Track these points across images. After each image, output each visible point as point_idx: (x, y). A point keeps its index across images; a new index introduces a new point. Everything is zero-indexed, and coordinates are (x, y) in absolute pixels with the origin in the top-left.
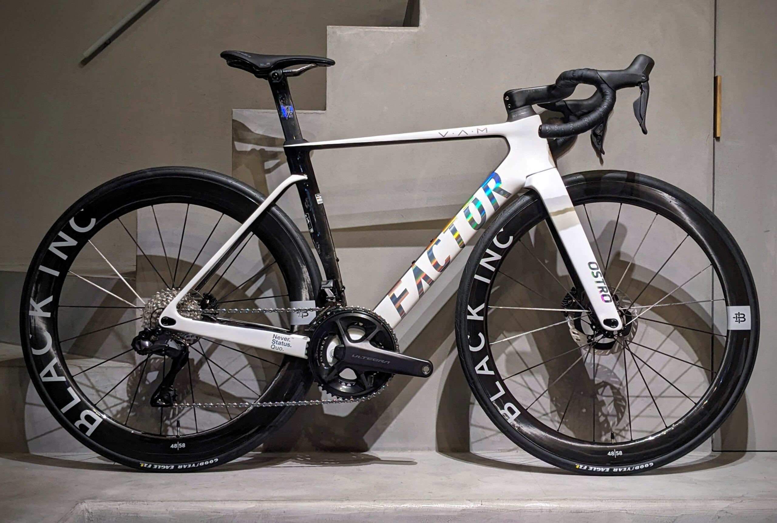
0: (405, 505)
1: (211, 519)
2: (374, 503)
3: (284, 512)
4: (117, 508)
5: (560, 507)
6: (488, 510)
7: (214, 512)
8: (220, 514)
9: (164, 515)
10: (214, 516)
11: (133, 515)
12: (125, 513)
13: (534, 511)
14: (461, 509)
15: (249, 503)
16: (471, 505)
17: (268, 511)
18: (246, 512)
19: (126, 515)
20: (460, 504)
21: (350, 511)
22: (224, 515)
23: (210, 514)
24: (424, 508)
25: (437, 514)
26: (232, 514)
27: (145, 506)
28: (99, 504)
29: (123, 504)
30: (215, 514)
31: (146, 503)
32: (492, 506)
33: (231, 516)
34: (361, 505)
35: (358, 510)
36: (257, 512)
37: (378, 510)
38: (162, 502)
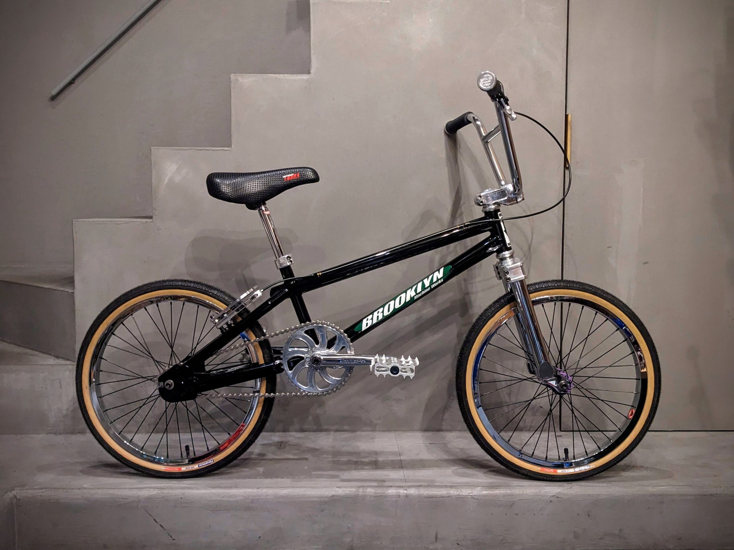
1: (120, 504)
2: (258, 490)
3: (181, 498)
5: (415, 493)
8: (127, 500)
9: (80, 501)
11: (54, 501)
13: (394, 496)
14: (331, 495)
15: (152, 490)
17: (168, 497)
18: (149, 499)
19: (48, 501)
20: (330, 491)
21: (236, 497)
22: (130, 501)
23: (118, 500)
25: (310, 500)
26: (137, 500)
27: (65, 493)
28: (26, 491)
29: (46, 491)
31: (65, 490)
32: (358, 493)
34: (246, 492)
35: (244, 497)
36: (158, 498)
37: (261, 496)
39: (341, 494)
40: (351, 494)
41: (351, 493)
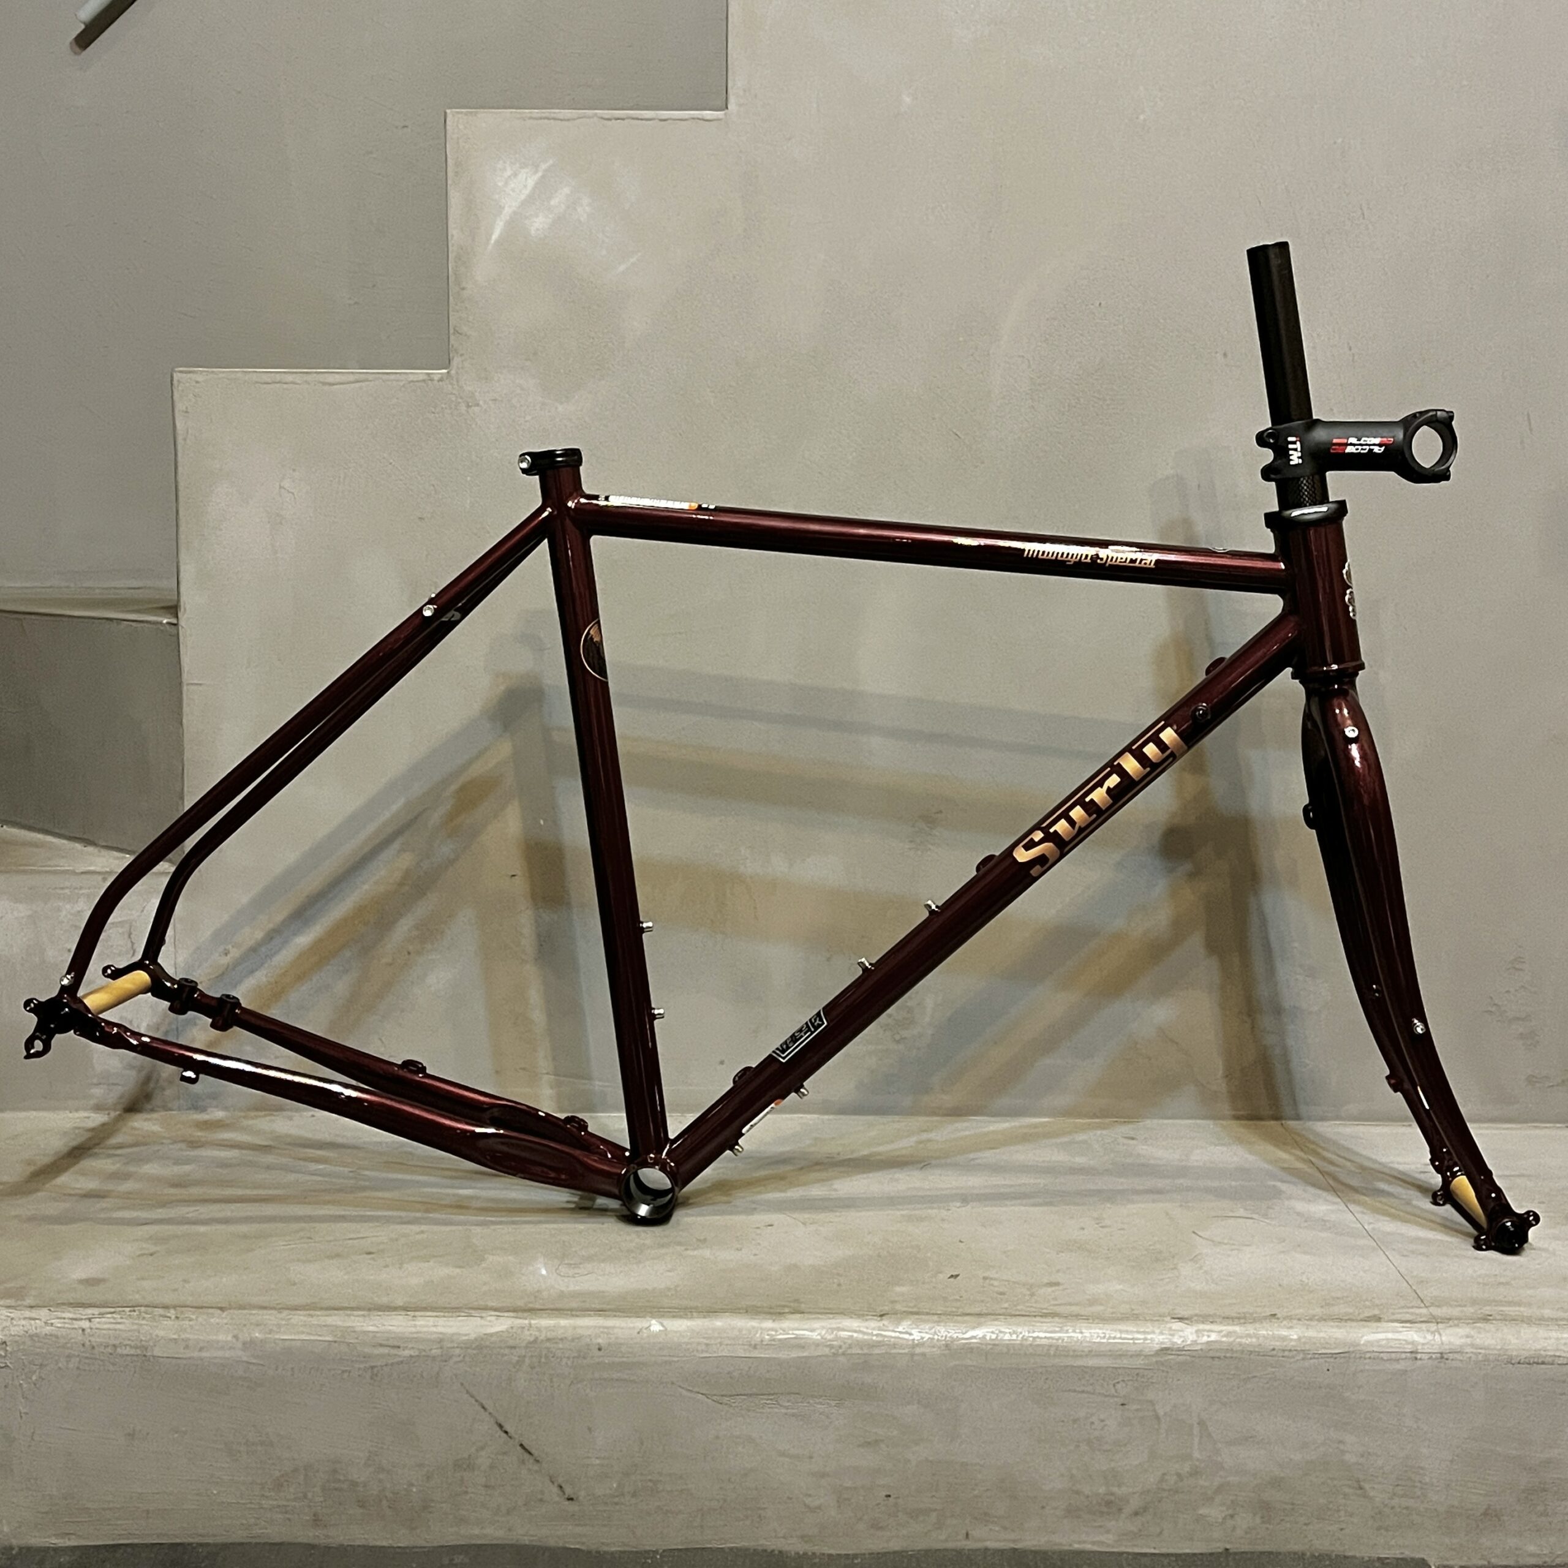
0: (979, 1332)
1: (372, 1367)
2: (880, 1324)
3: (600, 1349)
4: (83, 1330)
5: (1472, 1345)
6: (1242, 1352)
7: (381, 1345)
8: (401, 1352)
9: (228, 1354)
10: (382, 1356)
11: (132, 1352)
12: (106, 1347)
13: (1394, 1356)
14: (1157, 1347)
15: (490, 1317)
16: (1186, 1335)
17: (548, 1345)
18: (480, 1348)
19: (109, 1350)
20: (1153, 1332)
21: (802, 1347)
22: (411, 1356)
23: (367, 1350)
24: (1038, 1342)
25: (1079, 1362)
26: (435, 1352)
27: (169, 1323)
28: (28, 1313)
29: (102, 1315)
30: (386, 1351)
31: (172, 1313)
32: (1254, 1340)
33: (434, 1358)
34: (839, 1329)
35: (831, 1347)
36: (514, 1348)
37: (894, 1346)
38: (222, 1309)
39: (1195, 1342)
40: (1231, 1343)
41: (1231, 1339)
